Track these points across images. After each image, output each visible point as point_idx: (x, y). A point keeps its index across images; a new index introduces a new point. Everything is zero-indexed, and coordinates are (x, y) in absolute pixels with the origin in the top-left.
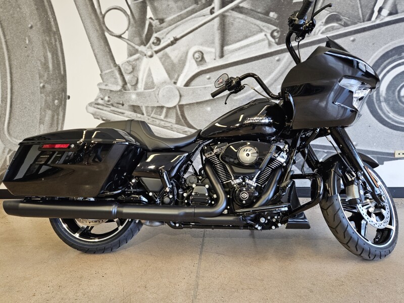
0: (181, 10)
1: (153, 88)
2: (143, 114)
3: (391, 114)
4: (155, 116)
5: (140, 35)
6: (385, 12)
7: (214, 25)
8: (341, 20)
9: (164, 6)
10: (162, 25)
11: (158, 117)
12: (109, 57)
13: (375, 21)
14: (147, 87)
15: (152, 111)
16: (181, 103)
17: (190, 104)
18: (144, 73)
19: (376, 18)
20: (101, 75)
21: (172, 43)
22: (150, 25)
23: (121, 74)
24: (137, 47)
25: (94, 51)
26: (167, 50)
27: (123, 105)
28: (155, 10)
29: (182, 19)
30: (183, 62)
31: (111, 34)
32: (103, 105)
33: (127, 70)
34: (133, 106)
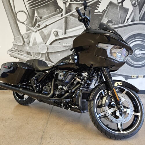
0: (49, 14)
1: (36, 45)
2: (31, 56)
3: (131, 61)
4: (37, 57)
5: (32, 23)
6: (130, 20)
7: (62, 21)
8: (112, 22)
9: (42, 12)
10: (41, 19)
12: (18, 31)
13: (126, 24)
14: (33, 45)
15: (35, 55)
16: (48, 52)
17: (51, 53)
18: (33, 38)
19: (126, 22)
20: (14, 38)
21: (45, 27)
22: (36, 19)
23: (23, 38)
24: (30, 28)
25: (11, 28)
26: (43, 30)
27: (23, 51)
28: (38, 13)
29: (50, 17)
30: (49, 35)
31: (19, 21)
32: (14, 51)
33: (25, 37)
34: (27, 52)
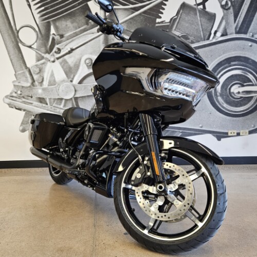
0: (76, 29)
1: (55, 85)
2: (47, 104)
4: (56, 106)
5: (46, 46)
6: (219, 34)
7: (100, 40)
8: (189, 39)
9: (64, 26)
10: (62, 39)
11: (59, 106)
12: (21, 61)
13: (212, 40)
14: (50, 84)
15: (54, 102)
16: (76, 96)
17: (82, 97)
18: (48, 73)
19: (213, 38)
20: (15, 75)
21: (70, 52)
22: (53, 39)
23: (31, 74)
24: (43, 55)
25: (10, 56)
26: (66, 57)
27: (32, 97)
28: (57, 28)
29: (77, 35)
30: (77, 66)
31: (24, 44)
32: (16, 97)
33: (35, 71)
34: (40, 98)
